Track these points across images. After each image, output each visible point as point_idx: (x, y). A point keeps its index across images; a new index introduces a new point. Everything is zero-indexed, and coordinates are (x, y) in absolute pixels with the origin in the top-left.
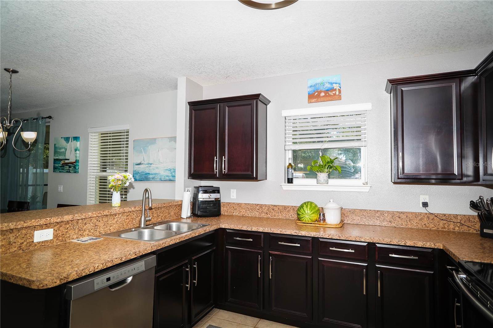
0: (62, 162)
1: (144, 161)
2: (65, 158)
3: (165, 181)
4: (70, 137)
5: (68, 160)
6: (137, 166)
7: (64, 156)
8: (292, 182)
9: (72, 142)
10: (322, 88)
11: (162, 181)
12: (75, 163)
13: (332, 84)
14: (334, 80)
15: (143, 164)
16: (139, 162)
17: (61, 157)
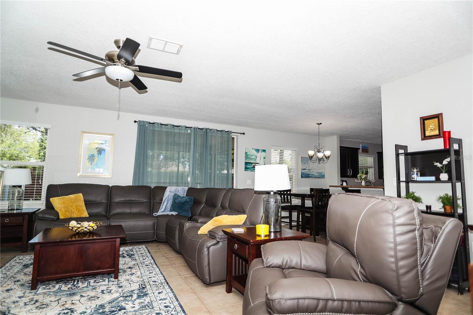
0: (253, 165)
1: (307, 168)
2: (256, 162)
4: (260, 150)
6: (303, 170)
7: (255, 161)
9: (261, 152)
11: (315, 178)
14: (367, 146)
16: (304, 168)
17: (252, 162)
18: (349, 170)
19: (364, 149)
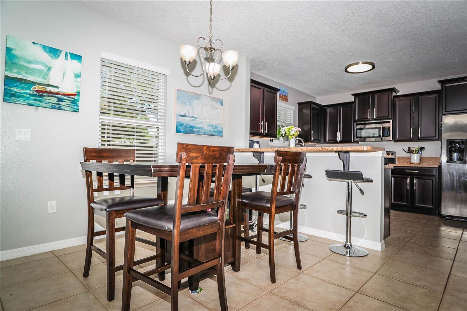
0: (37, 88)
1: (189, 114)
3: (208, 135)
4: (61, 51)
5: (58, 87)
8: (272, 141)
9: (66, 59)
10: (283, 94)
11: (206, 135)
12: (75, 95)
13: (286, 93)
14: (286, 91)
15: (187, 116)
16: (183, 114)
18: (263, 123)
19: (283, 95)
